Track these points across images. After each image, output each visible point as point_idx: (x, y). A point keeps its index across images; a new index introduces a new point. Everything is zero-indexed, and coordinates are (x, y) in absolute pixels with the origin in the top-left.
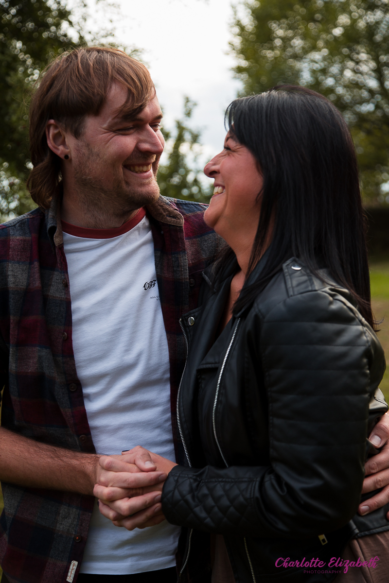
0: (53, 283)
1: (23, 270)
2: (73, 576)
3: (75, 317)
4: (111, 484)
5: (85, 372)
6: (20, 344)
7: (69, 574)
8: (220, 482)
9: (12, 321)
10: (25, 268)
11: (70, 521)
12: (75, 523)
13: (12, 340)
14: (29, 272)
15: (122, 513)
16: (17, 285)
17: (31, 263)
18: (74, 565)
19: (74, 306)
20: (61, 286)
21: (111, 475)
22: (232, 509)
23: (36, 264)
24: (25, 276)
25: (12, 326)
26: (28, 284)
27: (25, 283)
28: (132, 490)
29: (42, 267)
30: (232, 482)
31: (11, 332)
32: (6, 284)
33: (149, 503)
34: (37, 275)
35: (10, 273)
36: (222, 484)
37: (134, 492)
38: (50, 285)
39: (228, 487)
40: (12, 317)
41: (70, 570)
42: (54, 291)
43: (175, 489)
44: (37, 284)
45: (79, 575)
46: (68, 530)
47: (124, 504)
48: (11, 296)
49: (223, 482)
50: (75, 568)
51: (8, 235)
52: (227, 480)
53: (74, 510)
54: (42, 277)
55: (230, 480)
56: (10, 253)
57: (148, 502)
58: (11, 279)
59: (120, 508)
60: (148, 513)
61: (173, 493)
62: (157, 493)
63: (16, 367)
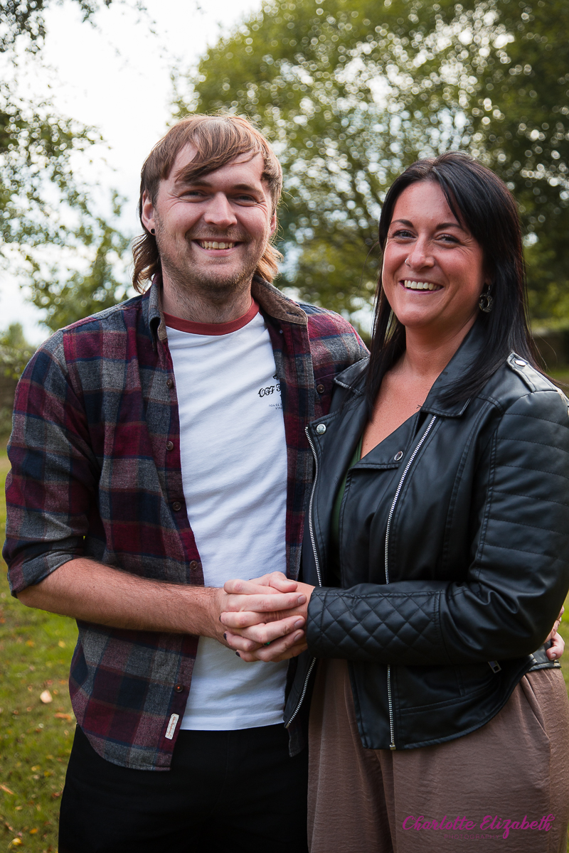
0: (154, 385)
1: (118, 370)
2: (173, 731)
3: (182, 422)
4: (242, 609)
5: (189, 490)
6: (117, 455)
7: (168, 729)
8: (386, 597)
9: (107, 428)
10: (120, 367)
11: (168, 668)
12: (175, 670)
13: (107, 450)
14: (125, 372)
15: (259, 640)
16: (113, 386)
17: (128, 360)
18: (174, 718)
19: (181, 411)
20: (164, 388)
21: (242, 598)
22: (407, 626)
23: (135, 362)
24: (121, 376)
25: (107, 434)
26: (125, 386)
27: (122, 384)
28: (269, 614)
29: (142, 365)
30: (405, 597)
31: (106, 441)
32: (100, 385)
33: (289, 630)
34: (136, 375)
35: (104, 372)
36: (390, 599)
37: (270, 616)
38: (151, 386)
39: (398, 601)
40: (107, 424)
41: (170, 725)
42: (156, 393)
43: (323, 610)
44: (137, 384)
45: (179, 732)
46: (166, 678)
47: (262, 631)
48: (106, 398)
49: (391, 597)
50: (176, 722)
51: (100, 328)
52: (396, 594)
53: (174, 655)
54: (141, 377)
55: (400, 594)
56: (104, 349)
57: (288, 627)
58: (106, 379)
59: (256, 635)
60: (288, 641)
61: (322, 615)
62: (296, 619)
63: (109, 483)
